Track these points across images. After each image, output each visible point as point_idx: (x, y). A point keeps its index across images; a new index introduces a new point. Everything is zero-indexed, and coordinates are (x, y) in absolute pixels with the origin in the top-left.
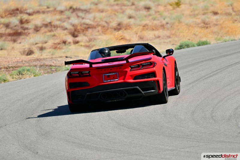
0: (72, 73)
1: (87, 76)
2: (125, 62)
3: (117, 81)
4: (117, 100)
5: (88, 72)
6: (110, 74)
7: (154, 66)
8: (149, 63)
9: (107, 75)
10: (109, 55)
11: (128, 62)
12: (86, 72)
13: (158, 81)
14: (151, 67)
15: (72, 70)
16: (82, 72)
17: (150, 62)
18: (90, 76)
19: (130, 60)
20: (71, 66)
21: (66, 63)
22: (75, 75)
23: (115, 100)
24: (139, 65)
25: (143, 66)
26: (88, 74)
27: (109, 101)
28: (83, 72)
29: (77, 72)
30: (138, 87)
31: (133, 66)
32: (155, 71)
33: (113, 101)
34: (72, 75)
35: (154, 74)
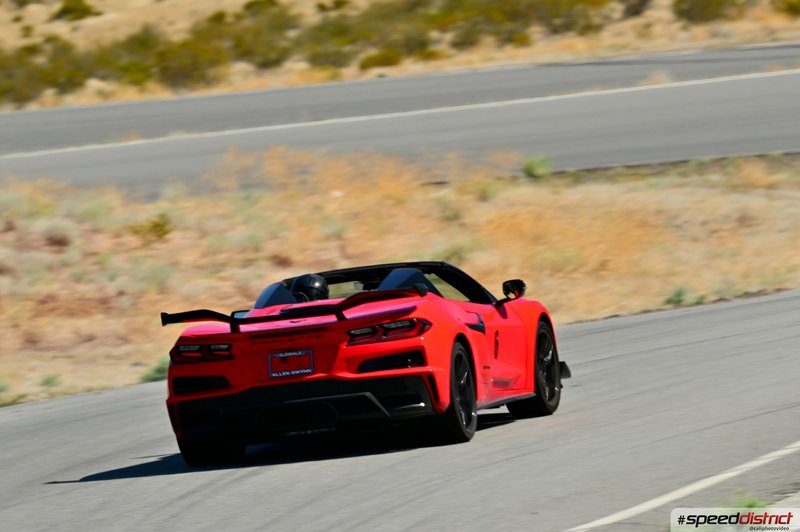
0: (182, 348)
1: (224, 358)
2: (333, 318)
3: (309, 374)
4: (316, 431)
5: (226, 346)
6: (290, 354)
7: (421, 332)
8: (407, 324)
9: (281, 355)
10: (323, 294)
11: (341, 318)
12: (222, 346)
13: (431, 377)
14: (413, 333)
15: (183, 340)
16: (210, 346)
17: (411, 320)
18: (230, 357)
19: (349, 314)
20: (179, 329)
21: (167, 319)
22: (192, 355)
23: (309, 432)
24: (376, 327)
25: (387, 331)
26: (227, 353)
27: (289, 434)
28: (213, 347)
29: (197, 347)
30: (368, 394)
31: (358, 332)
32: (423, 347)
33: (303, 433)
34: (184, 354)
35: (418, 356)
